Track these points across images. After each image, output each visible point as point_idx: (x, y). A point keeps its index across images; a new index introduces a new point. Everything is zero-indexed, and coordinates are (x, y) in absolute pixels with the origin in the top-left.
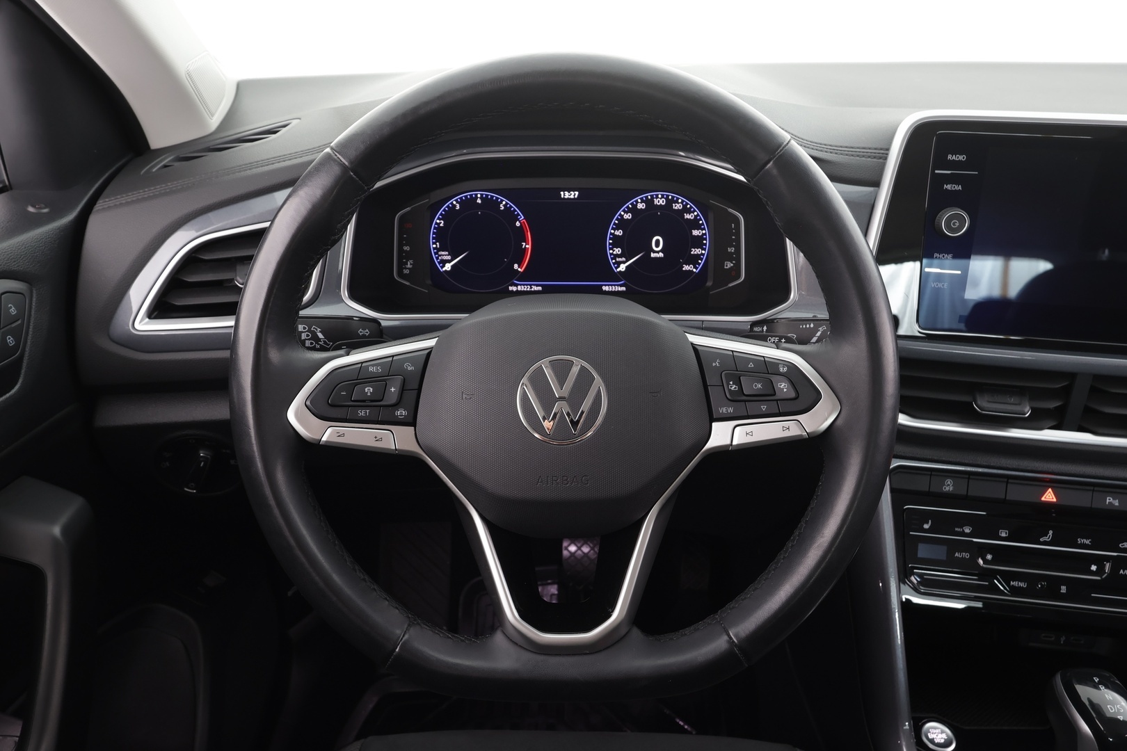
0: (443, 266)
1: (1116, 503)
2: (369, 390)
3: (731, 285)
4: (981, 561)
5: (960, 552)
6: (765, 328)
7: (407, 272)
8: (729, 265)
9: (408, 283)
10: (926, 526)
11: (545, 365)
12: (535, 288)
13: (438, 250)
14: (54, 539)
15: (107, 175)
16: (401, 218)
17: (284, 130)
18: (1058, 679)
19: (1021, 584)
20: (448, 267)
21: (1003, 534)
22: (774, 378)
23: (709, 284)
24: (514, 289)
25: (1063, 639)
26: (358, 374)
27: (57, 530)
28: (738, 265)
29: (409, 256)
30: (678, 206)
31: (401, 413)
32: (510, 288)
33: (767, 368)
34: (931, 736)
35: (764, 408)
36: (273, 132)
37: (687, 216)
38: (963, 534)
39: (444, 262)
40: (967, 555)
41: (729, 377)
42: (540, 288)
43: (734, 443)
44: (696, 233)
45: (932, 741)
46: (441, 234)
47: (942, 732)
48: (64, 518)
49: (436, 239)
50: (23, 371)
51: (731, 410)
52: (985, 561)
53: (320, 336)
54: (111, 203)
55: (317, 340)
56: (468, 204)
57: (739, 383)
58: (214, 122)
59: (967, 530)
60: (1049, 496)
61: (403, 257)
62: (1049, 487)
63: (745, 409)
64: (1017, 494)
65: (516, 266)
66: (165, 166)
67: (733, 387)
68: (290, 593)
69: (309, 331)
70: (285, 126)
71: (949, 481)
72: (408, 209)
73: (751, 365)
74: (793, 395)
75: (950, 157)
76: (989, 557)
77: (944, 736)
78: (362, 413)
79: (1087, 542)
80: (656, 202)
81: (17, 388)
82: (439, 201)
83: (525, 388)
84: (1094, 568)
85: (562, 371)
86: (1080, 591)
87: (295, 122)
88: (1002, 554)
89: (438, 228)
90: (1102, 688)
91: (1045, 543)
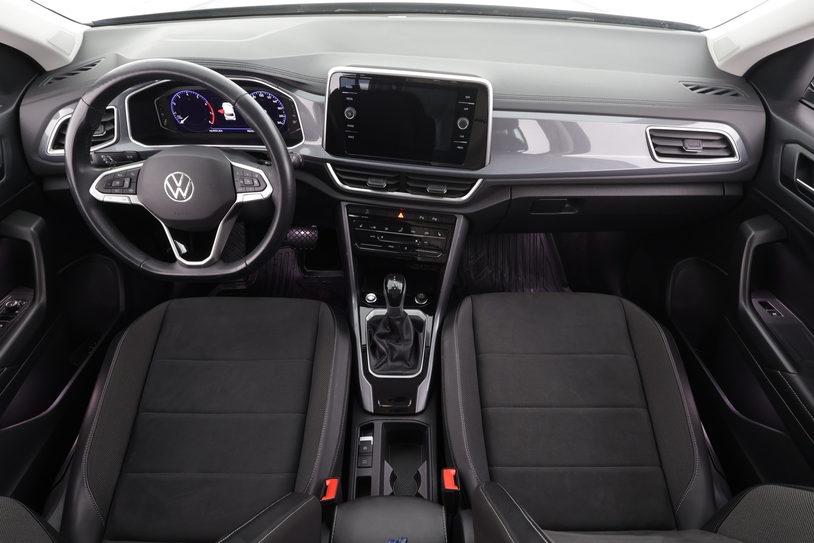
0: (180, 122)
1: (423, 218)
2: (118, 183)
3: (297, 130)
4: (379, 239)
5: (372, 235)
7: (165, 124)
8: (295, 122)
9: (167, 129)
10: (361, 226)
11: (172, 175)
12: (220, 131)
13: (177, 115)
14: (32, 232)
15: (26, 86)
16: (157, 102)
17: (98, 64)
19: (393, 247)
20: (182, 122)
21: (386, 229)
22: (254, 178)
23: (289, 130)
24: (212, 131)
25: (421, 266)
26: (114, 177)
27: (32, 229)
28: (298, 122)
29: (164, 117)
30: (269, 97)
31: (131, 190)
32: (210, 131)
33: (252, 175)
34: (368, 298)
35: (251, 189)
36: (93, 65)
37: (274, 102)
38: (373, 229)
39: (180, 120)
40: (374, 237)
41: (241, 178)
42: (222, 131)
43: (244, 201)
44: (279, 108)
46: (175, 108)
47: (373, 296)
48: (35, 225)
49: (175, 110)
50: (5, 172)
51: (241, 190)
52: (381, 239)
53: (111, 159)
54: (28, 101)
55: (110, 161)
56: (183, 95)
57: (243, 180)
58: (71, 58)
59: (374, 228)
60: (401, 216)
61: (162, 119)
62: (400, 212)
63: (246, 189)
64: (389, 215)
65: (210, 122)
66: (50, 83)
67: (241, 182)
68: (167, 251)
69: (106, 157)
70: (99, 62)
71: (367, 210)
72: (159, 98)
73: (248, 174)
74: (259, 185)
76: (382, 237)
78: (116, 191)
79: (414, 232)
80: (260, 95)
81: (4, 178)
82: (171, 95)
84: (416, 241)
85: (178, 177)
86: (412, 249)
87: (103, 59)
88: (387, 236)
89: (174, 106)
91: (400, 232)
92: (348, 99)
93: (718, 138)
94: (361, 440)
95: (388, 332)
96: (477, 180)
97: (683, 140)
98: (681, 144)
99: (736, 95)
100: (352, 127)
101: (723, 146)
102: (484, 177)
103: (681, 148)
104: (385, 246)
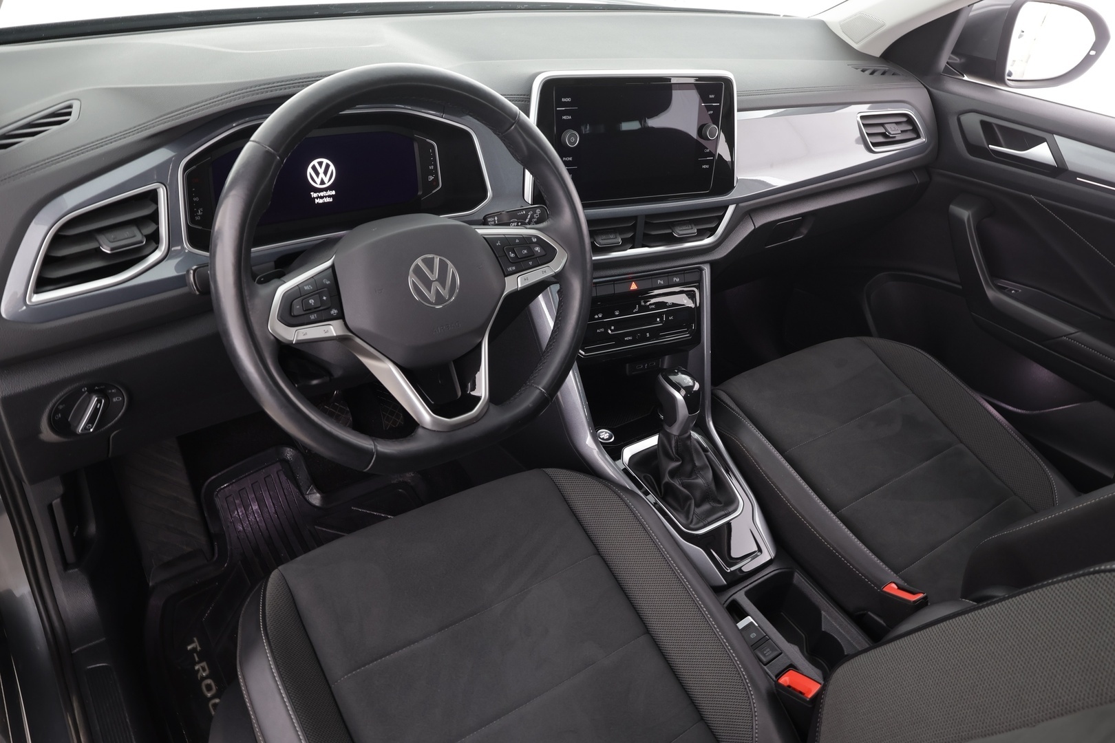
1: (662, 282)
3: (434, 192)
4: (610, 332)
5: (599, 329)
6: (496, 218)
7: (197, 218)
8: (431, 178)
9: (200, 228)
11: (419, 261)
18: (661, 377)
19: (630, 338)
21: (617, 313)
22: (532, 246)
23: (420, 193)
26: (300, 293)
28: (437, 177)
33: (526, 241)
34: (601, 437)
35: (531, 263)
38: (599, 318)
40: (602, 330)
41: (509, 250)
43: (519, 286)
45: (603, 439)
47: (606, 433)
51: (514, 268)
52: (612, 331)
57: (514, 252)
59: (600, 316)
60: (634, 287)
62: (633, 281)
63: (522, 265)
64: (620, 289)
67: (512, 255)
73: (517, 241)
74: (544, 253)
75: (563, 100)
76: (613, 328)
77: (607, 434)
78: (312, 317)
79: (653, 306)
83: (412, 279)
84: (658, 320)
85: (429, 263)
86: (655, 333)
88: (620, 325)
90: (680, 374)
91: (636, 313)
92: (564, 117)
93: (904, 119)
94: (740, 628)
95: (680, 463)
96: (726, 208)
97: (882, 125)
98: (881, 130)
99: (884, 73)
100: (570, 161)
101: (910, 128)
102: (737, 202)
103: (884, 135)
104: (619, 340)
